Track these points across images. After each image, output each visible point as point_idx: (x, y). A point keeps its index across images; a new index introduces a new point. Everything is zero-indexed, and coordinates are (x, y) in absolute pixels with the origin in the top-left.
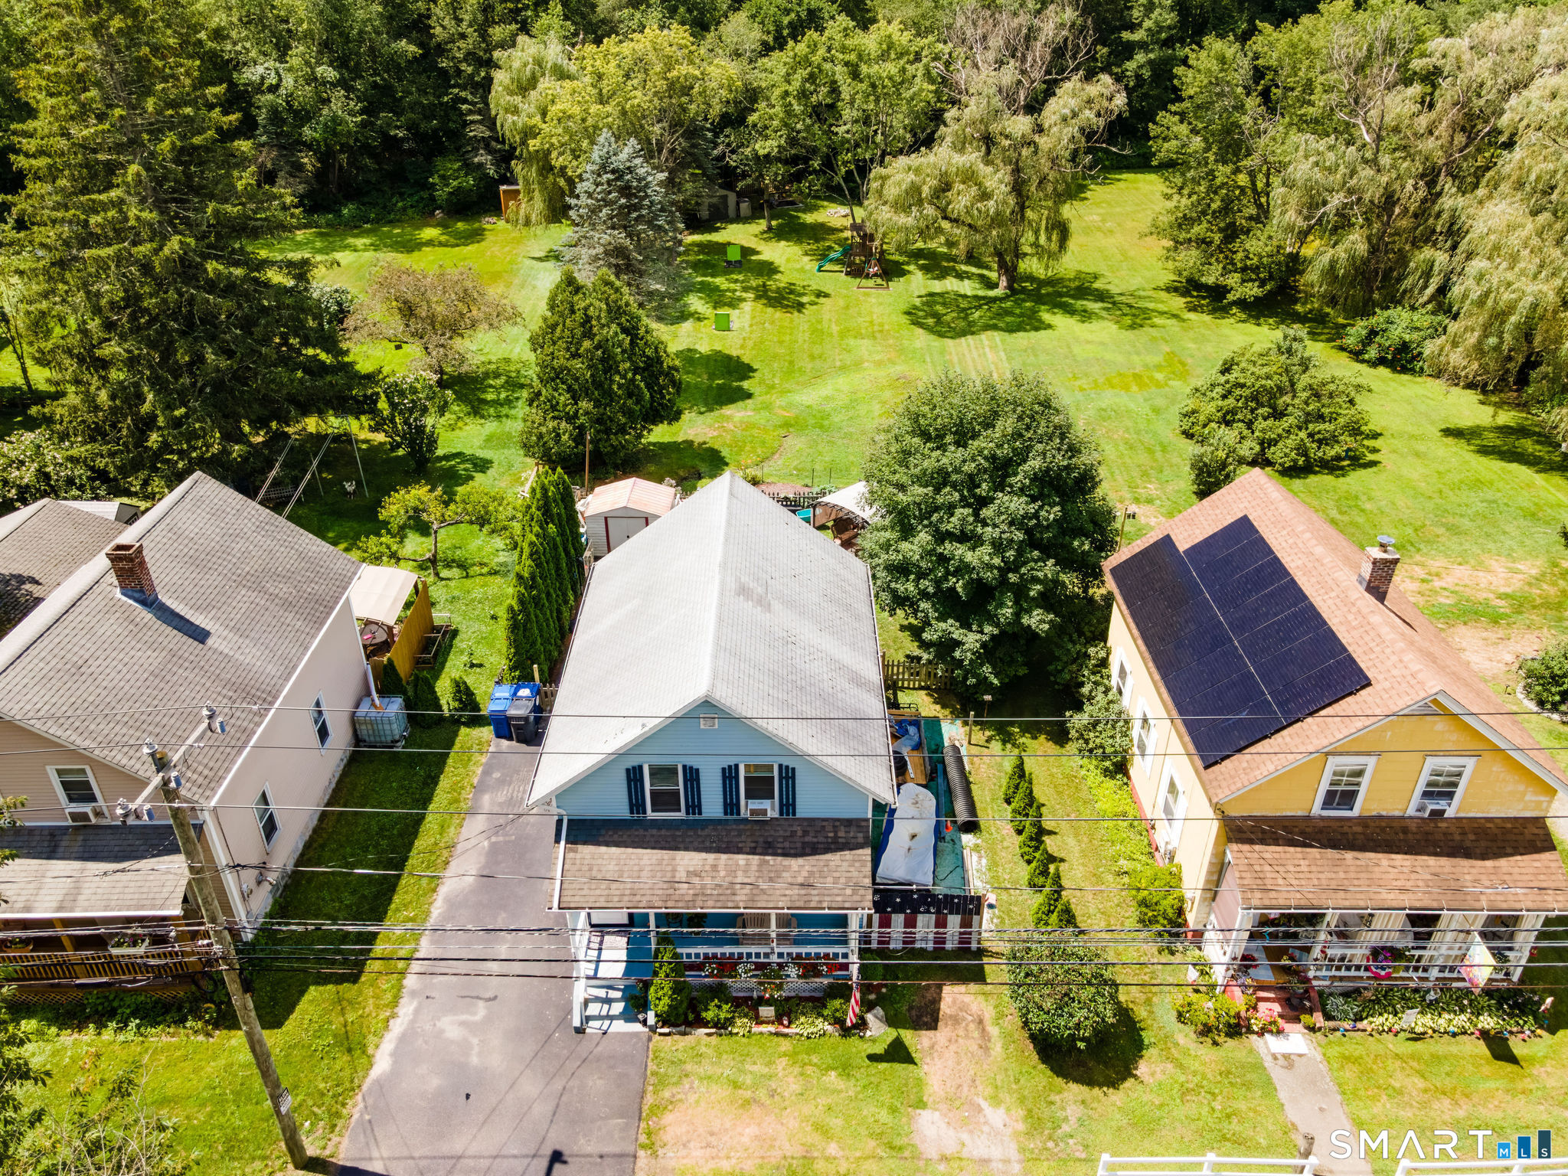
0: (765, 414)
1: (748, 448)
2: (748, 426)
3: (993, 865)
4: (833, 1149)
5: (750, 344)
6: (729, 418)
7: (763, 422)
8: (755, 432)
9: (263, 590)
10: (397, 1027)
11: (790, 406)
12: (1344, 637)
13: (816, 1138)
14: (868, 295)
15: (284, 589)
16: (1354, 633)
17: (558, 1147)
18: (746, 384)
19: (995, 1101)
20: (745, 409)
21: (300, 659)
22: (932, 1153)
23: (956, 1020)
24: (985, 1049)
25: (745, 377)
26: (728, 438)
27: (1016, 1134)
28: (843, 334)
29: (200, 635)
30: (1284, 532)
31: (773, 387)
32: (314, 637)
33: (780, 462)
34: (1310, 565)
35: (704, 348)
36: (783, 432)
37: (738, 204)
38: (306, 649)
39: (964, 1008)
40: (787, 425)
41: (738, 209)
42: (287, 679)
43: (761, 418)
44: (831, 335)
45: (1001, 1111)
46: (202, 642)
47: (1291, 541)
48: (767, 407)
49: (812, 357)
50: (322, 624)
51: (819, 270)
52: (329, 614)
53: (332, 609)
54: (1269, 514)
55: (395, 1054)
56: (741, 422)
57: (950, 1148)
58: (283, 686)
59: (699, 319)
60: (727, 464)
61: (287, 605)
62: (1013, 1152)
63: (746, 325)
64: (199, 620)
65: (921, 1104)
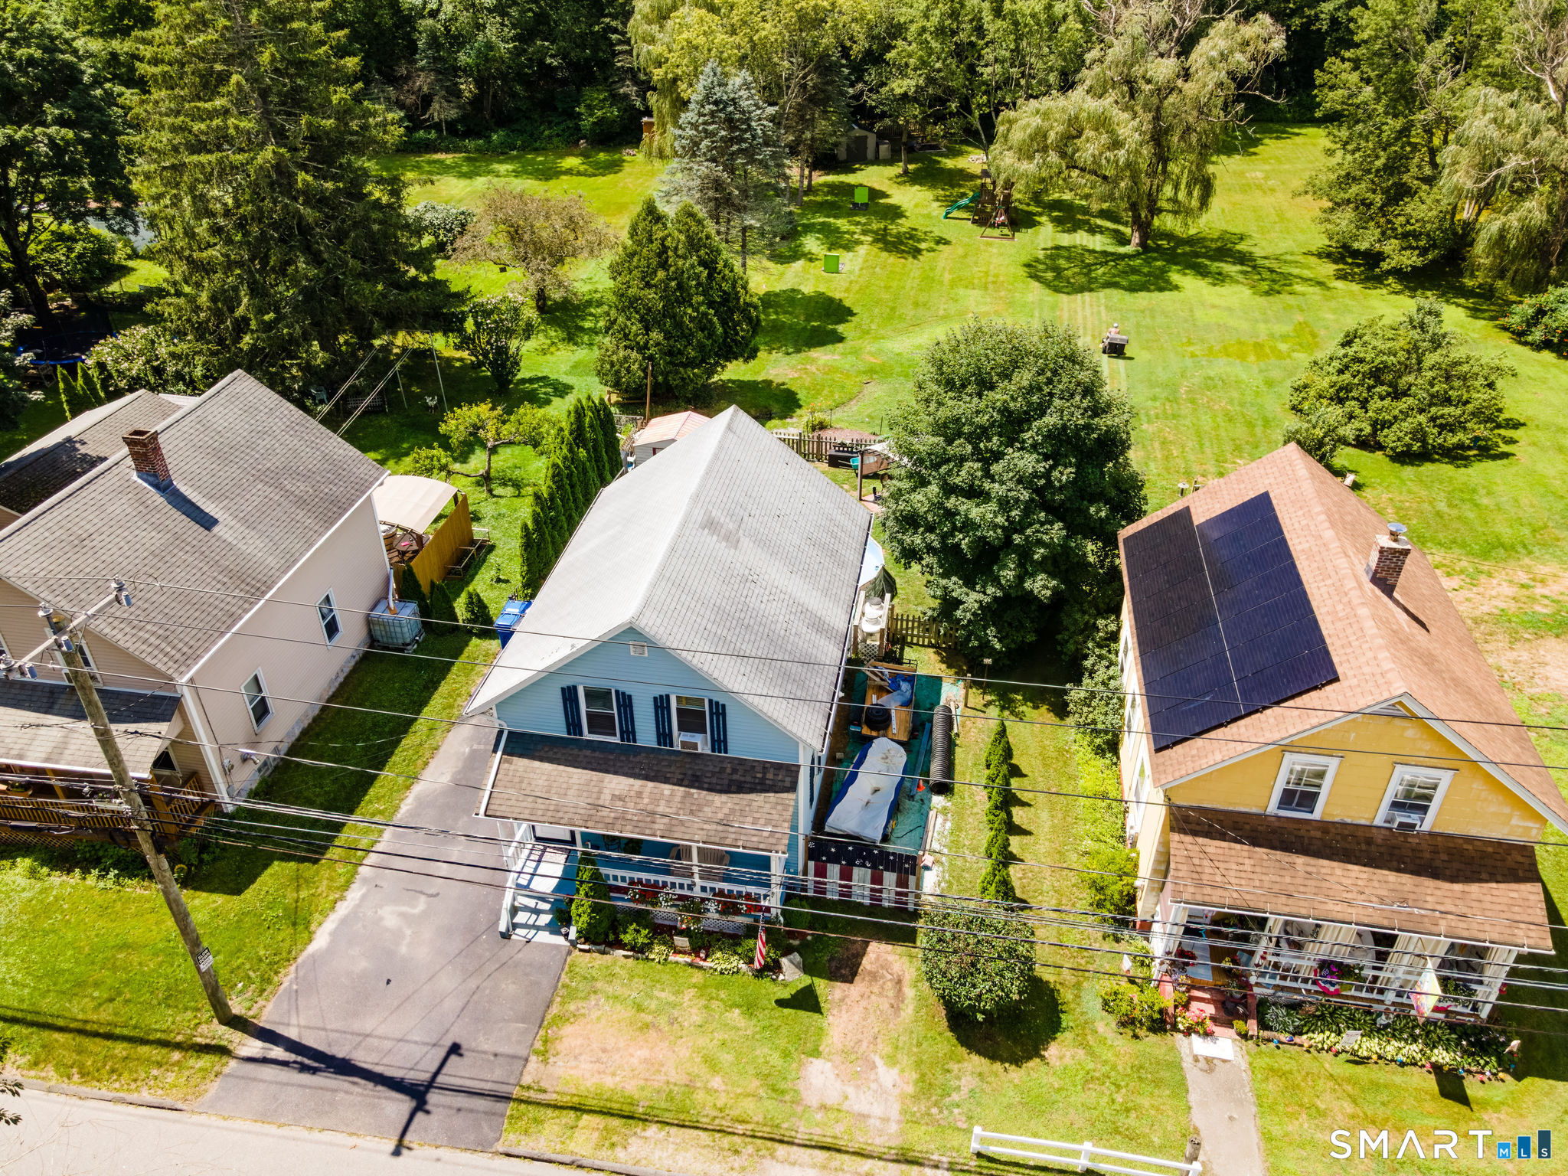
0: (852, 359)
1: (825, 392)
2: (830, 369)
3: (957, 829)
4: (716, 1082)
5: (856, 287)
6: (814, 361)
7: (847, 366)
8: (837, 376)
9: (280, 487)
10: (342, 909)
11: (880, 351)
12: (1327, 628)
13: (703, 1070)
14: (990, 245)
15: (301, 488)
16: (1339, 625)
17: (458, 1041)
18: (841, 328)
19: (892, 1060)
20: (833, 353)
21: (302, 555)
22: (813, 1101)
23: (874, 976)
24: (896, 1008)
25: (842, 320)
26: (807, 381)
27: (903, 1097)
28: (953, 284)
29: (207, 522)
30: (1300, 513)
31: (868, 332)
32: (321, 535)
33: (855, 408)
34: (1315, 549)
35: (808, 289)
36: (865, 378)
37: (877, 145)
38: (311, 545)
39: (886, 966)
40: (871, 371)
41: (877, 151)
42: (285, 572)
43: (846, 363)
44: (941, 283)
45: (894, 1072)
46: (208, 529)
47: (1304, 523)
48: (856, 352)
49: (916, 304)
50: (332, 524)
51: (946, 217)
52: (341, 515)
53: (346, 510)
54: (1291, 492)
55: (334, 934)
56: (825, 365)
57: (832, 1099)
58: (279, 578)
59: (811, 260)
60: (800, 407)
61: (301, 502)
62: (894, 1112)
63: (857, 269)
64: (209, 508)
65: (816, 1053)
